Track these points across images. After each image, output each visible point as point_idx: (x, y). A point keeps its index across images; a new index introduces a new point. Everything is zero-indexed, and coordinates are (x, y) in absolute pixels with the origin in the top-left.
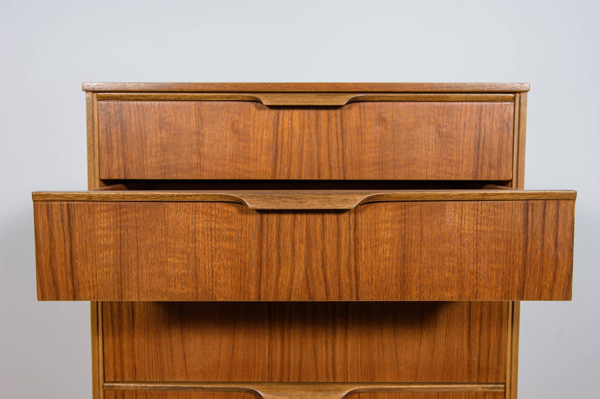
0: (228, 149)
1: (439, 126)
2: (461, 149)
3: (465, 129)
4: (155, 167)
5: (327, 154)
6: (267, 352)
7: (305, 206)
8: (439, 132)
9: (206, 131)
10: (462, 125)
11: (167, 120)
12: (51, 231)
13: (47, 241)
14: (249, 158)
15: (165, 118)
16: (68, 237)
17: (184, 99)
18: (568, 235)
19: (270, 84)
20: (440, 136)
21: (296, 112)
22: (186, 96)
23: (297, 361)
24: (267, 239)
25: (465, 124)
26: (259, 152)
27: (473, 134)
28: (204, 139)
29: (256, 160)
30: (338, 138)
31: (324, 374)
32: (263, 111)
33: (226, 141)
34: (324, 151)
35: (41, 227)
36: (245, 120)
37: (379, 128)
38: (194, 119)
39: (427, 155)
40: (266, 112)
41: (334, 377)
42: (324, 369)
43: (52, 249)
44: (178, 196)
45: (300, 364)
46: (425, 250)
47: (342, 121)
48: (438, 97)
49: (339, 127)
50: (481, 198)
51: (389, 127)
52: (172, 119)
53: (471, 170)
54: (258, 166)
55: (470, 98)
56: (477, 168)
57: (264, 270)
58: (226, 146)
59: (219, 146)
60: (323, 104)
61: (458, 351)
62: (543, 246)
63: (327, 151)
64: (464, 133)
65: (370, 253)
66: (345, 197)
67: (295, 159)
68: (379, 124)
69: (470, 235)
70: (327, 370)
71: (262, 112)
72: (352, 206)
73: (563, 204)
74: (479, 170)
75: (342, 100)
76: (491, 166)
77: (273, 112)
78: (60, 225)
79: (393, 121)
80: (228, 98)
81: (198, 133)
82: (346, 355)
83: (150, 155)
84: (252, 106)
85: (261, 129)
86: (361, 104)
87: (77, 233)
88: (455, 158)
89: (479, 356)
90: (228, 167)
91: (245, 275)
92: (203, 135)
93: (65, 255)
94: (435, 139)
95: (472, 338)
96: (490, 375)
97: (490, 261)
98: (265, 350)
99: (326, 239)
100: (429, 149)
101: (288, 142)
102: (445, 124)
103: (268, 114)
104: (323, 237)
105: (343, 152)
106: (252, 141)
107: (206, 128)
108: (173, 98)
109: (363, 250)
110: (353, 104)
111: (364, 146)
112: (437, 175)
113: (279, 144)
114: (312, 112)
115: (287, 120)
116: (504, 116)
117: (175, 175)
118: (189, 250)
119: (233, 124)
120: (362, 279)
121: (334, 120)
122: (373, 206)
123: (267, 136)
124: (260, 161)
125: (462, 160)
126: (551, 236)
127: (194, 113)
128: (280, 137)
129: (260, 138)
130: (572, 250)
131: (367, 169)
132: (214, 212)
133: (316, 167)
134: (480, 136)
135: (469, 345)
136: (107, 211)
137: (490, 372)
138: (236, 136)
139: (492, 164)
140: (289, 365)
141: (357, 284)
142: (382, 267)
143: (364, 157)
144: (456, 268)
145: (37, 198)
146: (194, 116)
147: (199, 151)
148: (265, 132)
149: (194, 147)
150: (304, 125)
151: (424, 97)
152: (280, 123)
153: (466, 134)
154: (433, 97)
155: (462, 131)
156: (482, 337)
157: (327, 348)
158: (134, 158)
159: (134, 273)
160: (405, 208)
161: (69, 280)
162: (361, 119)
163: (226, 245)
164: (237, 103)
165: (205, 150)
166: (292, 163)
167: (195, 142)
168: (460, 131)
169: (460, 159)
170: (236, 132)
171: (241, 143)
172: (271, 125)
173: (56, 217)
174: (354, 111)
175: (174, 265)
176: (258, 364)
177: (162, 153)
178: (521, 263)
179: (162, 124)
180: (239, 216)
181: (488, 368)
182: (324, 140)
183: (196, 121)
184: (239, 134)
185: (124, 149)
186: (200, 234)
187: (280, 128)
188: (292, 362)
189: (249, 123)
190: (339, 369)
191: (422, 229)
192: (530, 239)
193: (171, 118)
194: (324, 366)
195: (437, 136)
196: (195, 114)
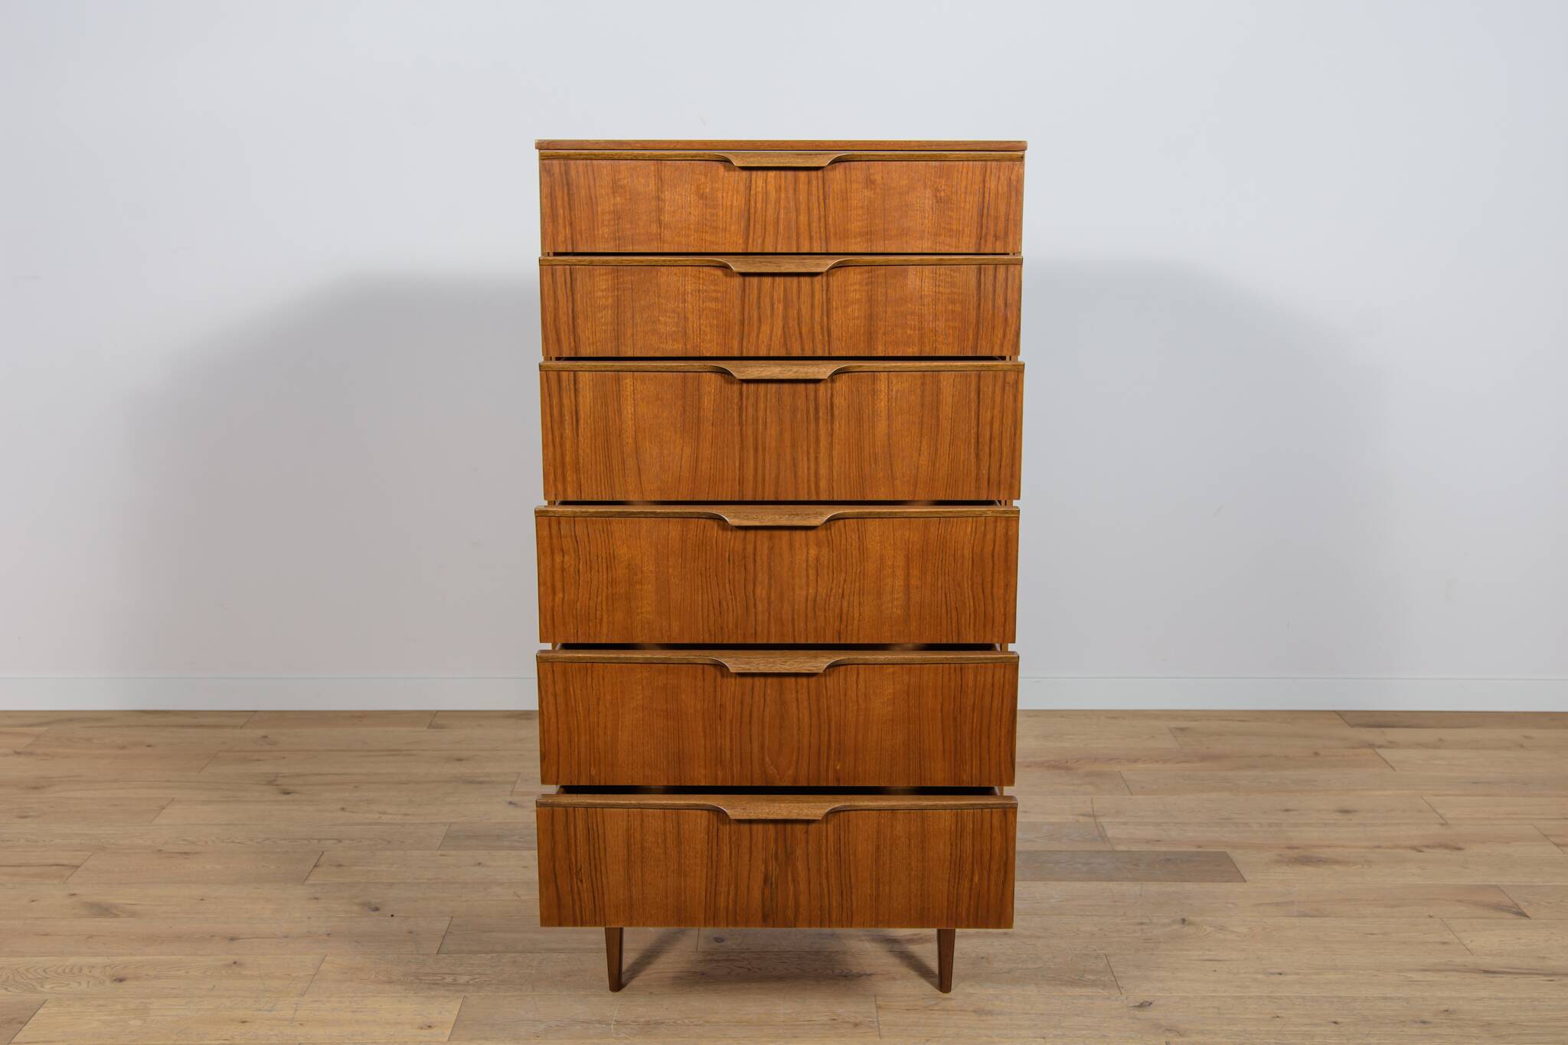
0: (693, 217)
1: (937, 190)
2: (962, 217)
3: (966, 193)
4: (607, 238)
5: (806, 223)
6: (737, 464)
7: (783, 270)
8: (936, 197)
9: (667, 195)
10: (963, 189)
11: (622, 183)
12: (555, 293)
13: (552, 303)
14: (717, 228)
15: (619, 180)
16: (570, 299)
17: (641, 158)
18: (1016, 297)
19: (742, 141)
20: (938, 202)
21: (772, 174)
22: (644, 154)
23: (773, 475)
24: (749, 299)
25: (966, 188)
26: (728, 220)
27: (976, 200)
28: (665, 205)
29: (725, 230)
30: (819, 204)
31: (806, 491)
32: (733, 173)
33: (690, 207)
34: (803, 218)
35: (546, 288)
36: (712, 183)
37: (867, 193)
38: (653, 182)
39: (922, 224)
40: (737, 173)
41: (817, 494)
42: (806, 485)
43: (556, 309)
44: (670, 261)
45: (777, 478)
46: (889, 310)
47: (824, 183)
48: (935, 155)
49: (821, 191)
50: (938, 263)
51: (878, 190)
52: (628, 182)
53: (973, 241)
54: (728, 236)
55: (973, 157)
56: (981, 239)
57: (746, 328)
58: (690, 213)
59: (681, 213)
60: (803, 165)
61: (964, 462)
62: (994, 306)
63: (807, 219)
64: (965, 198)
65: (840, 313)
66: (818, 261)
67: (770, 229)
68: (867, 187)
69: (930, 296)
70: (809, 487)
71: (731, 173)
72: (824, 269)
73: (1011, 268)
74: (982, 242)
75: (824, 161)
76: (996, 237)
77: (745, 174)
78: (564, 287)
79: (884, 184)
80: (692, 157)
81: (658, 198)
82: (831, 468)
83: (602, 223)
84: (720, 167)
85: (730, 193)
86: (847, 164)
87: (579, 295)
88: (954, 227)
89: (989, 468)
90: (692, 238)
91: (729, 332)
92: (664, 201)
93: (568, 314)
94: (932, 204)
95: (980, 446)
96: (1001, 492)
97: (947, 320)
98: (735, 462)
99: (802, 300)
100: (925, 217)
101: (762, 208)
102: (943, 187)
103: (738, 176)
104: (799, 298)
105: (825, 220)
106: (721, 207)
107: (667, 193)
108: (629, 157)
109: (834, 310)
110: (837, 164)
111: (849, 213)
112: (934, 247)
113: (752, 211)
114: (790, 174)
115: (760, 183)
116: (1012, 177)
117: (631, 247)
118: (680, 310)
119: (698, 187)
120: (834, 335)
121: (814, 182)
122: (843, 269)
123: (738, 201)
124: (730, 231)
125: (963, 230)
126: (1001, 298)
127: (653, 173)
128: (752, 203)
129: (729, 203)
130: (1020, 310)
131: (853, 241)
132: (701, 276)
133: (795, 237)
134: (983, 202)
135: (977, 455)
136: (606, 274)
137: (1002, 487)
138: (701, 202)
139: (998, 234)
140: (764, 480)
141: (829, 341)
142: (851, 324)
143: (849, 226)
144: (917, 326)
145: (544, 263)
146: (653, 178)
147: (659, 219)
148: (735, 196)
149: (653, 214)
150: (780, 187)
151: (918, 156)
152: (753, 187)
153: (967, 199)
154: (929, 156)
155: (963, 196)
156: (992, 446)
157: (808, 459)
158: (583, 228)
159: (629, 332)
160: (871, 272)
161: (572, 337)
162: (846, 181)
163: (713, 305)
164: (704, 162)
165: (666, 218)
166: (767, 233)
167: (654, 208)
168: (960, 196)
169: (961, 228)
170: (702, 197)
171: (708, 210)
172: (742, 188)
173: (560, 280)
174: (839, 172)
175: (666, 324)
176: (727, 478)
177: (616, 221)
178: (974, 321)
179: (616, 188)
180: (724, 278)
181: (999, 483)
182: (803, 207)
183: (655, 184)
184: (706, 199)
185: (571, 218)
186: (689, 295)
187: (753, 192)
188: (767, 477)
189: (717, 185)
190: (823, 484)
191: (886, 291)
192: (982, 300)
193: (626, 181)
194: (805, 481)
195: (934, 201)
196: (655, 176)
